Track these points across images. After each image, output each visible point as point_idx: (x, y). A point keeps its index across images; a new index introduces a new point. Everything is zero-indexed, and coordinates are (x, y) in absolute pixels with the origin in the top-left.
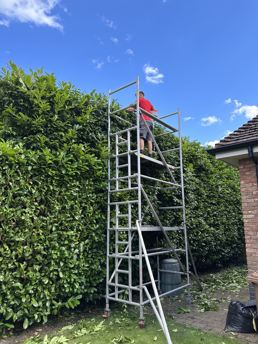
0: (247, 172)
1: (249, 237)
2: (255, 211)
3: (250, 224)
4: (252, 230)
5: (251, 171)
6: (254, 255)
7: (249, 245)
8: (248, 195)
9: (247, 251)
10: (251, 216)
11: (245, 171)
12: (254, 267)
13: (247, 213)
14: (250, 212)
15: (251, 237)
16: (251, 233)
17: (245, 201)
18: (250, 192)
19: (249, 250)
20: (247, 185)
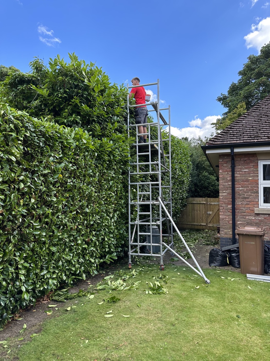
0: (225, 164)
1: (222, 208)
2: (228, 191)
3: (223, 200)
4: (225, 204)
5: (227, 164)
6: (225, 220)
7: (222, 213)
8: (224, 180)
9: (220, 217)
10: (225, 194)
11: (223, 163)
12: (224, 227)
13: (222, 192)
14: (224, 191)
15: (224, 208)
16: (224, 205)
17: (222, 184)
18: (225, 178)
19: (222, 216)
20: (224, 173)
